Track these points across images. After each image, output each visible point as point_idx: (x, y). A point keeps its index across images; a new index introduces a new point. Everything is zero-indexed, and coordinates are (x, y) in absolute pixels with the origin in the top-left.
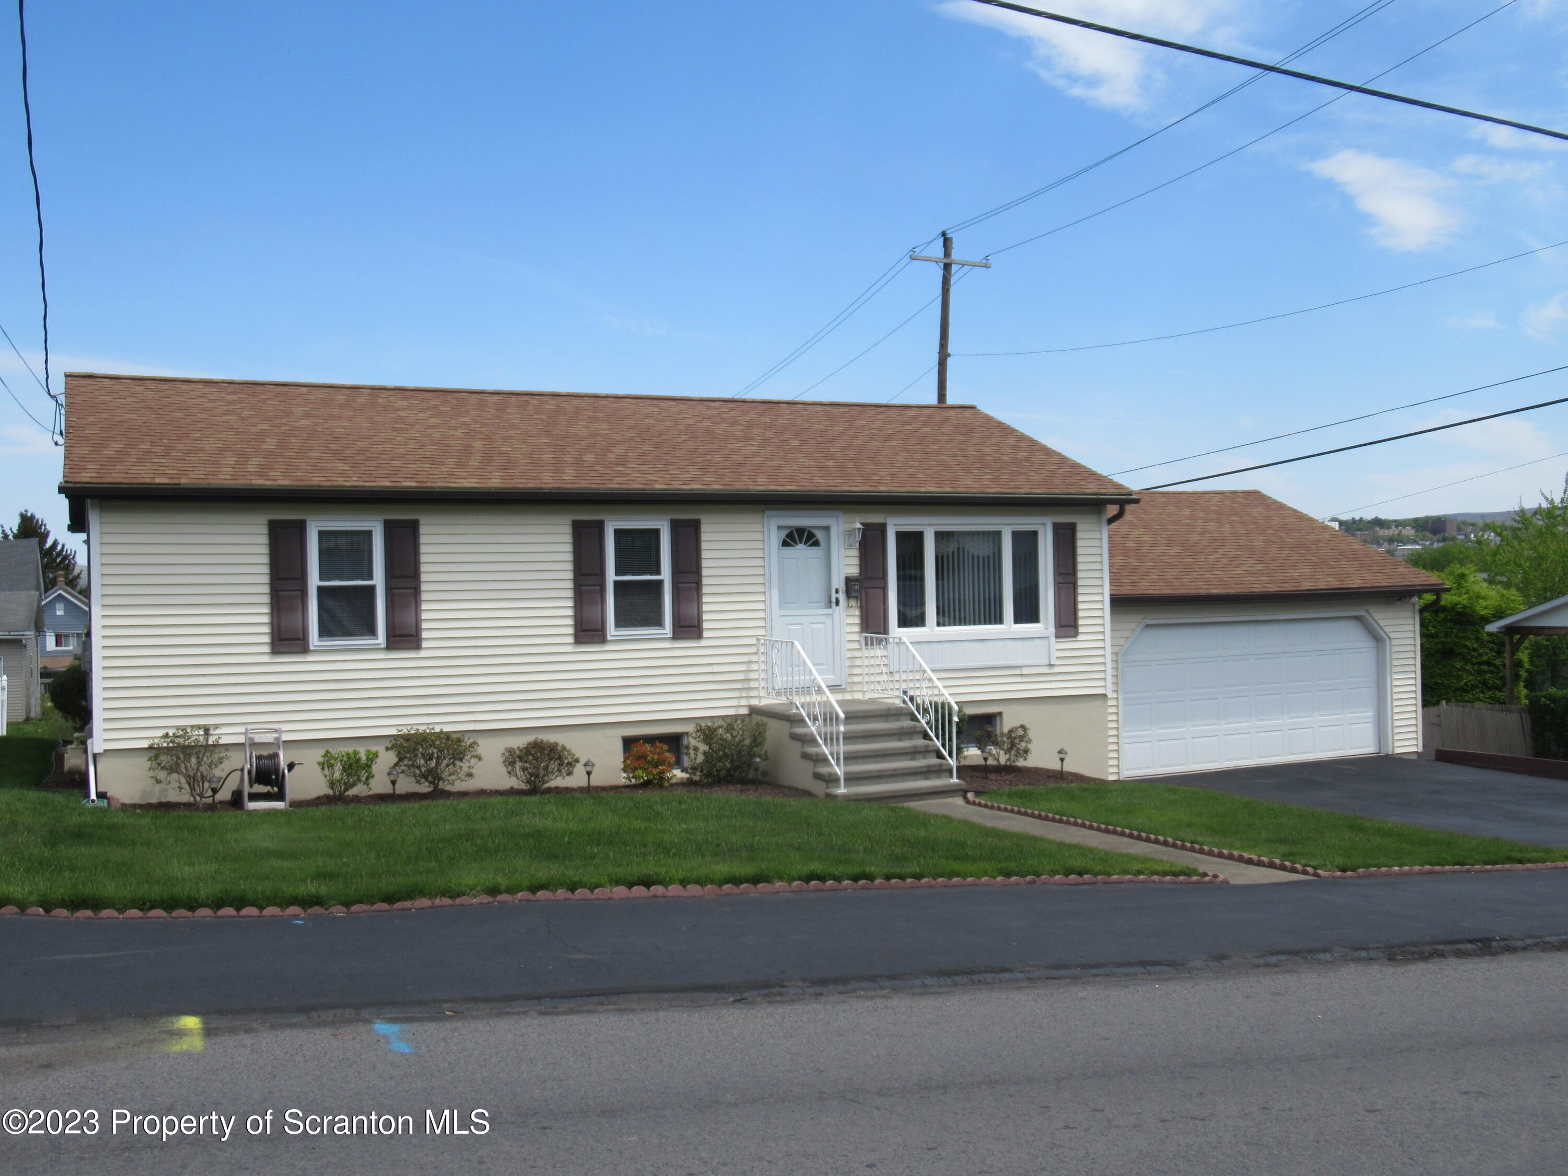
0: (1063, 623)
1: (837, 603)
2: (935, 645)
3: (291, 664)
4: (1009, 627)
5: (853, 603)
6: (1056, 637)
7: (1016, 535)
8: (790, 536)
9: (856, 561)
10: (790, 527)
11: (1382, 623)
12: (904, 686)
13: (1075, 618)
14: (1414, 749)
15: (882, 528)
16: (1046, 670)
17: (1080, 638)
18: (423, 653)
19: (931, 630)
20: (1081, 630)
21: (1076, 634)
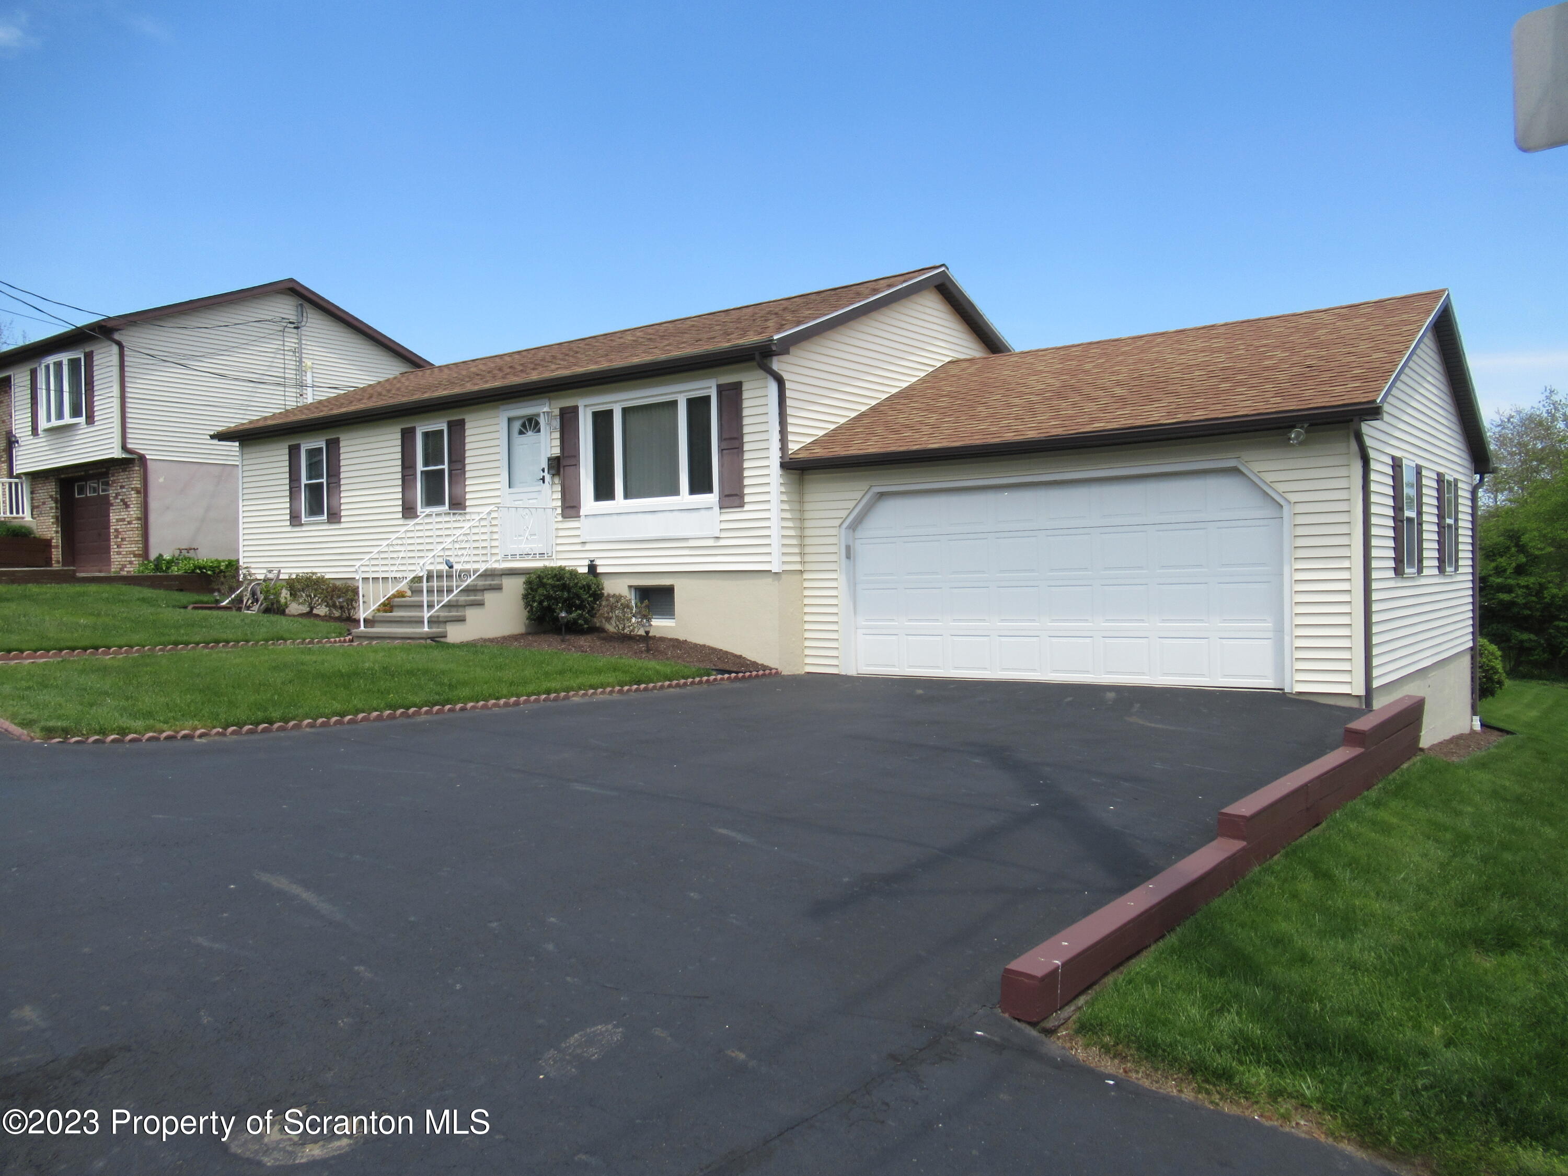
0: (727, 493)
1: (544, 482)
2: (615, 517)
3: (298, 532)
4: (685, 497)
5: (557, 480)
6: (720, 508)
7: (691, 402)
8: (524, 425)
9: (557, 442)
10: (523, 417)
11: (1268, 478)
12: (592, 555)
13: (741, 486)
14: (1345, 689)
15: (575, 409)
16: (711, 543)
17: (747, 507)
18: (342, 526)
19: (620, 502)
20: (747, 499)
21: (742, 505)
